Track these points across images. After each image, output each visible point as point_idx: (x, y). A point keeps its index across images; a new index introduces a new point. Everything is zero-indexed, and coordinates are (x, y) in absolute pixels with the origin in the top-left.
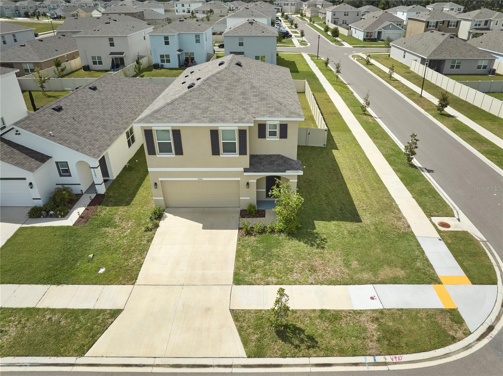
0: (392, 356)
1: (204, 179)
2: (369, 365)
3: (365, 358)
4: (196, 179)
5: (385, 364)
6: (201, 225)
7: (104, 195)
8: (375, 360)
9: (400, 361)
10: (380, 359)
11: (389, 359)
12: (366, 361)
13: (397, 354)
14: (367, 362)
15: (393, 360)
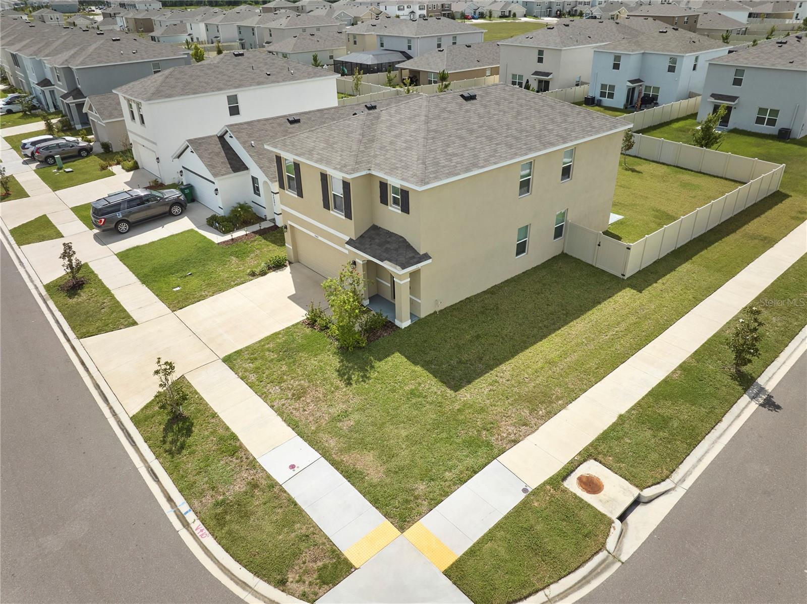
0: (202, 525)
1: (320, 238)
2: (175, 511)
3: (184, 503)
4: (313, 235)
5: (186, 525)
6: (294, 292)
7: (279, 227)
8: (187, 512)
9: (200, 538)
10: (191, 517)
11: (196, 525)
12: (180, 506)
13: (208, 530)
14: (179, 508)
15: (196, 530)
